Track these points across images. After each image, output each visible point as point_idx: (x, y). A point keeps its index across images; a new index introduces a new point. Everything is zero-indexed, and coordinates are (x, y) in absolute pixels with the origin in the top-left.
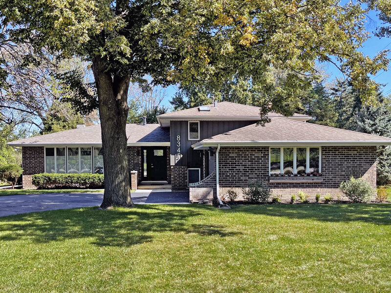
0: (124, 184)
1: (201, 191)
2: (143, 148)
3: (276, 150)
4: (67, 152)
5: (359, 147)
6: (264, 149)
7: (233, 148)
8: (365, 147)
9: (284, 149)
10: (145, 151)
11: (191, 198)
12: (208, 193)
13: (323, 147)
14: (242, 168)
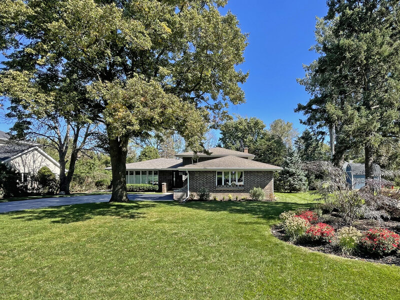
0: (121, 190)
1: (180, 194)
2: (173, 171)
3: (220, 173)
4: (134, 173)
5: (264, 171)
6: (213, 172)
7: (197, 171)
8: (266, 172)
9: (224, 172)
10: (174, 173)
11: (174, 198)
12: (183, 195)
13: (244, 171)
14: (201, 182)
